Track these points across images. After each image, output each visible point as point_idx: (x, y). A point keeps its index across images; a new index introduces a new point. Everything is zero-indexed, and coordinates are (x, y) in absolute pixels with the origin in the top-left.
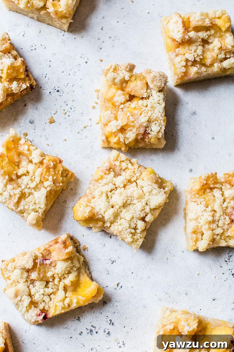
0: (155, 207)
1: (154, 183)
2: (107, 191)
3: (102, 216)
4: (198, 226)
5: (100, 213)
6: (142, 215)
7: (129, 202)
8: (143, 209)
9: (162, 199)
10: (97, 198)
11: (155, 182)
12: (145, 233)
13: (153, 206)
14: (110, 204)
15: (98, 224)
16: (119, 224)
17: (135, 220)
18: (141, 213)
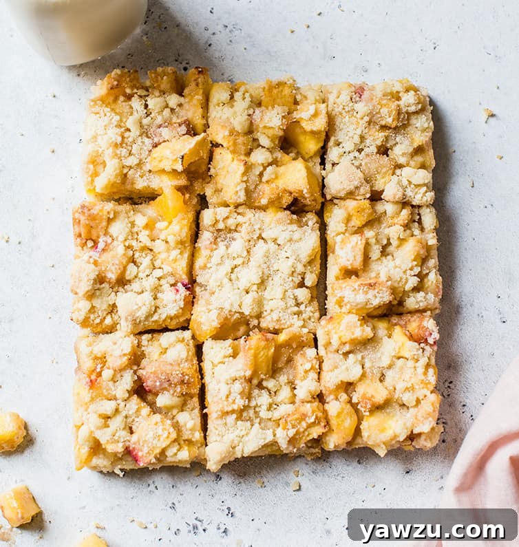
0: (308, 258)
1: (289, 224)
2: (227, 274)
3: (239, 313)
4: (97, 151)
5: (234, 310)
6: (298, 279)
7: (266, 272)
8: (293, 270)
9: (313, 241)
10: (217, 291)
11: (289, 221)
12: (315, 303)
13: (305, 259)
14: (241, 289)
15: (239, 330)
16: (269, 311)
17: (289, 293)
18: (294, 278)
